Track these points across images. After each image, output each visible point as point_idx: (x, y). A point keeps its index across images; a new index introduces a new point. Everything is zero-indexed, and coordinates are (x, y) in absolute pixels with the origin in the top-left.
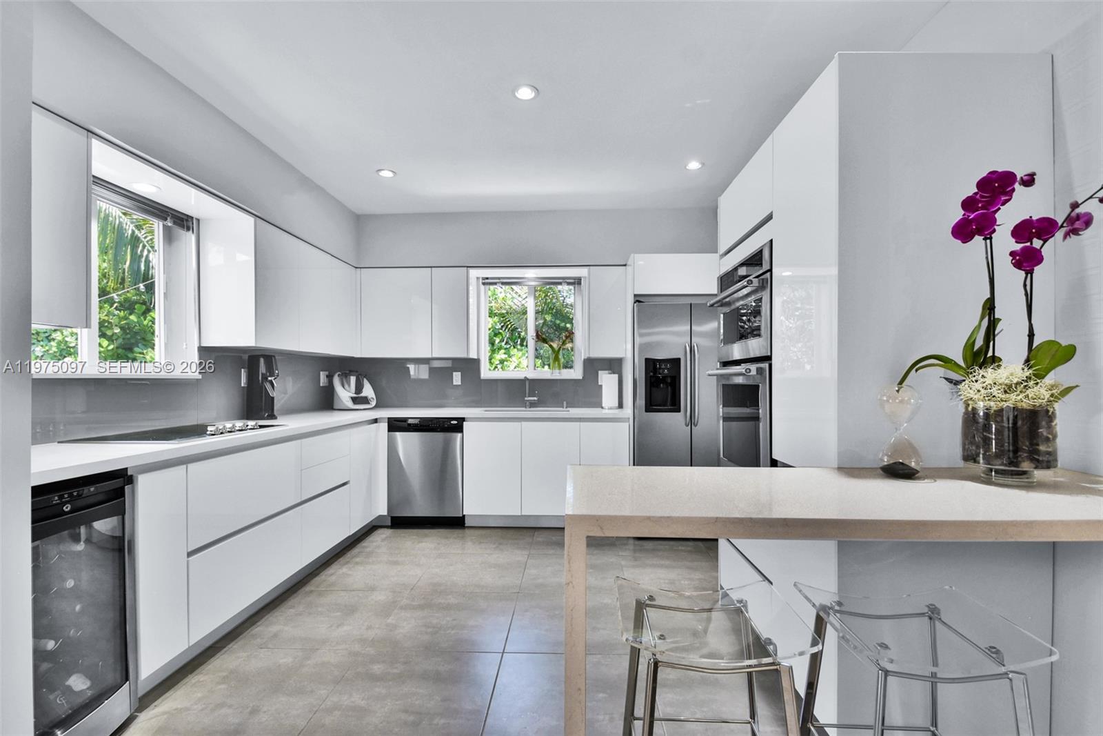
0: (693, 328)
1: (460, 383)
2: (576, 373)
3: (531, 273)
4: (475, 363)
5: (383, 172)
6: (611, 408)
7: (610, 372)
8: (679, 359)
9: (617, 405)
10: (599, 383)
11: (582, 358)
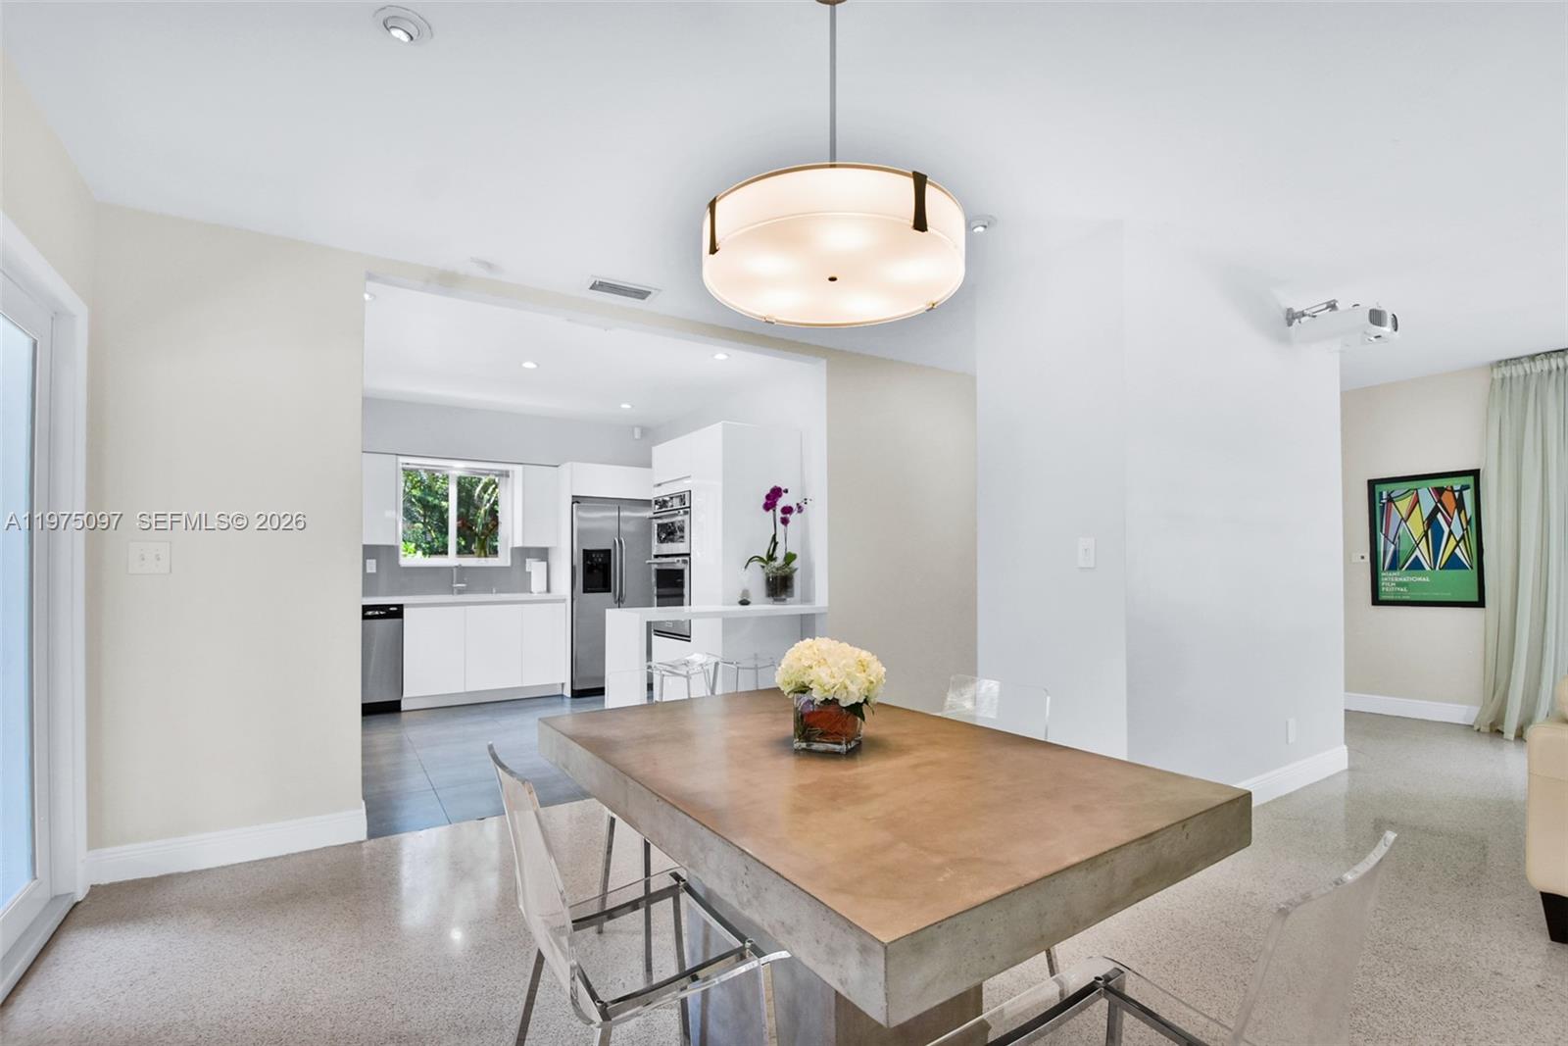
0: (621, 526)
1: (376, 571)
2: (503, 559)
4: (392, 550)
6: (541, 592)
7: (538, 560)
8: (610, 551)
9: (545, 588)
10: (527, 570)
11: (510, 546)
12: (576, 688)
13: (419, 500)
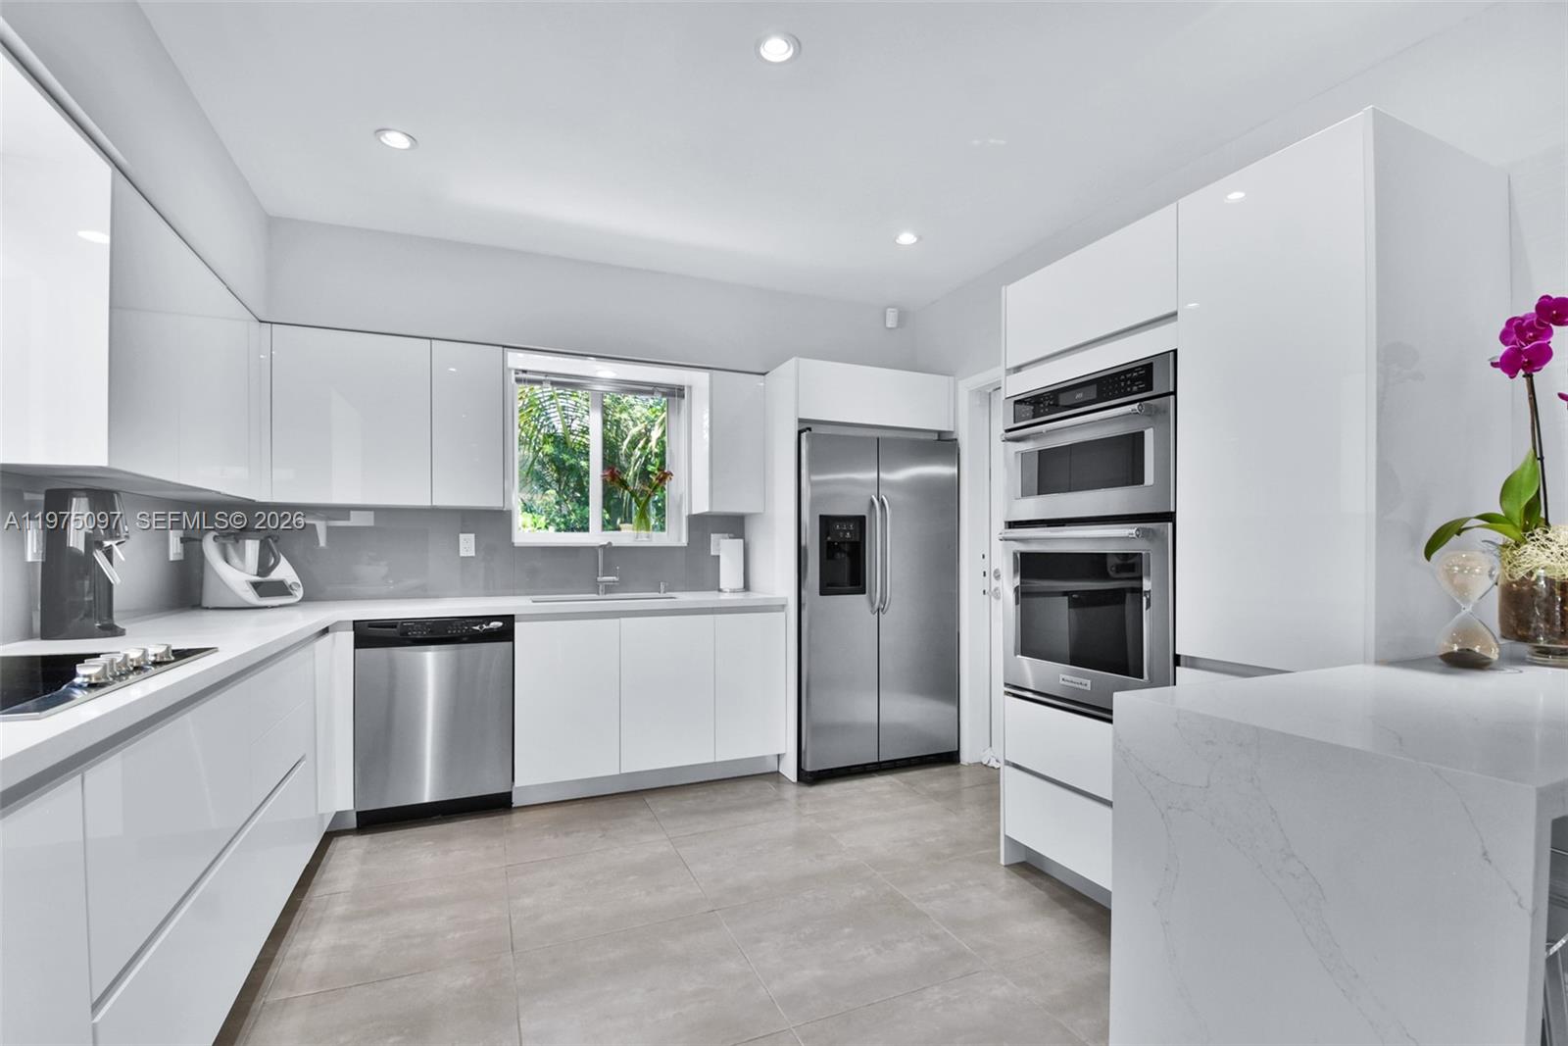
0: (881, 475)
1: (473, 554)
2: (675, 535)
3: (607, 371)
5: (389, 135)
6: (733, 591)
7: (731, 535)
8: (864, 517)
9: (741, 585)
10: (712, 553)
11: (685, 513)
12: (809, 767)
13: (553, 460)
